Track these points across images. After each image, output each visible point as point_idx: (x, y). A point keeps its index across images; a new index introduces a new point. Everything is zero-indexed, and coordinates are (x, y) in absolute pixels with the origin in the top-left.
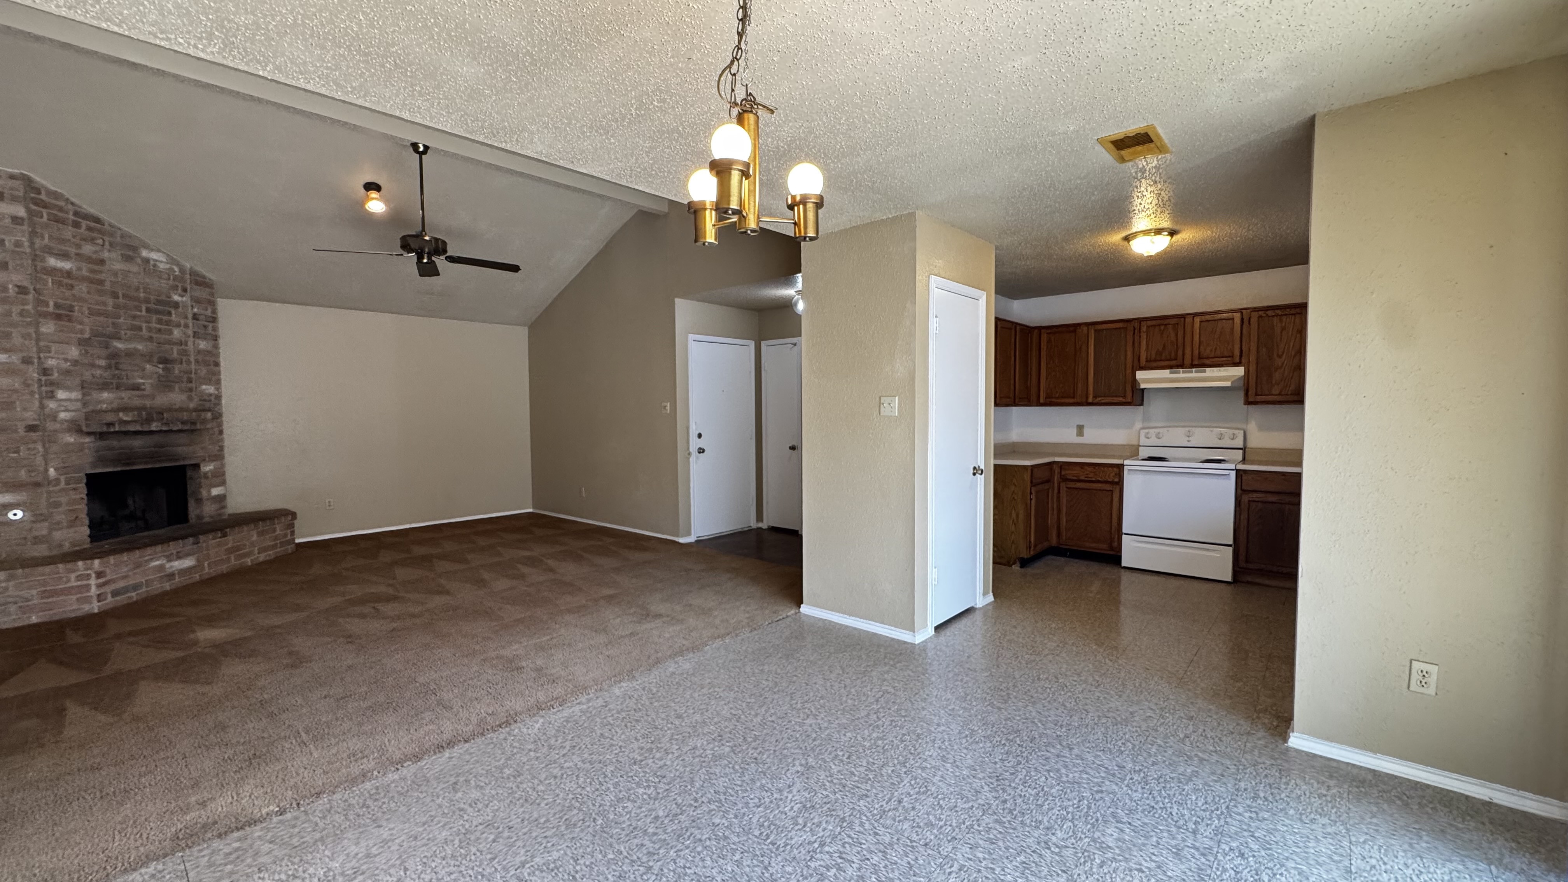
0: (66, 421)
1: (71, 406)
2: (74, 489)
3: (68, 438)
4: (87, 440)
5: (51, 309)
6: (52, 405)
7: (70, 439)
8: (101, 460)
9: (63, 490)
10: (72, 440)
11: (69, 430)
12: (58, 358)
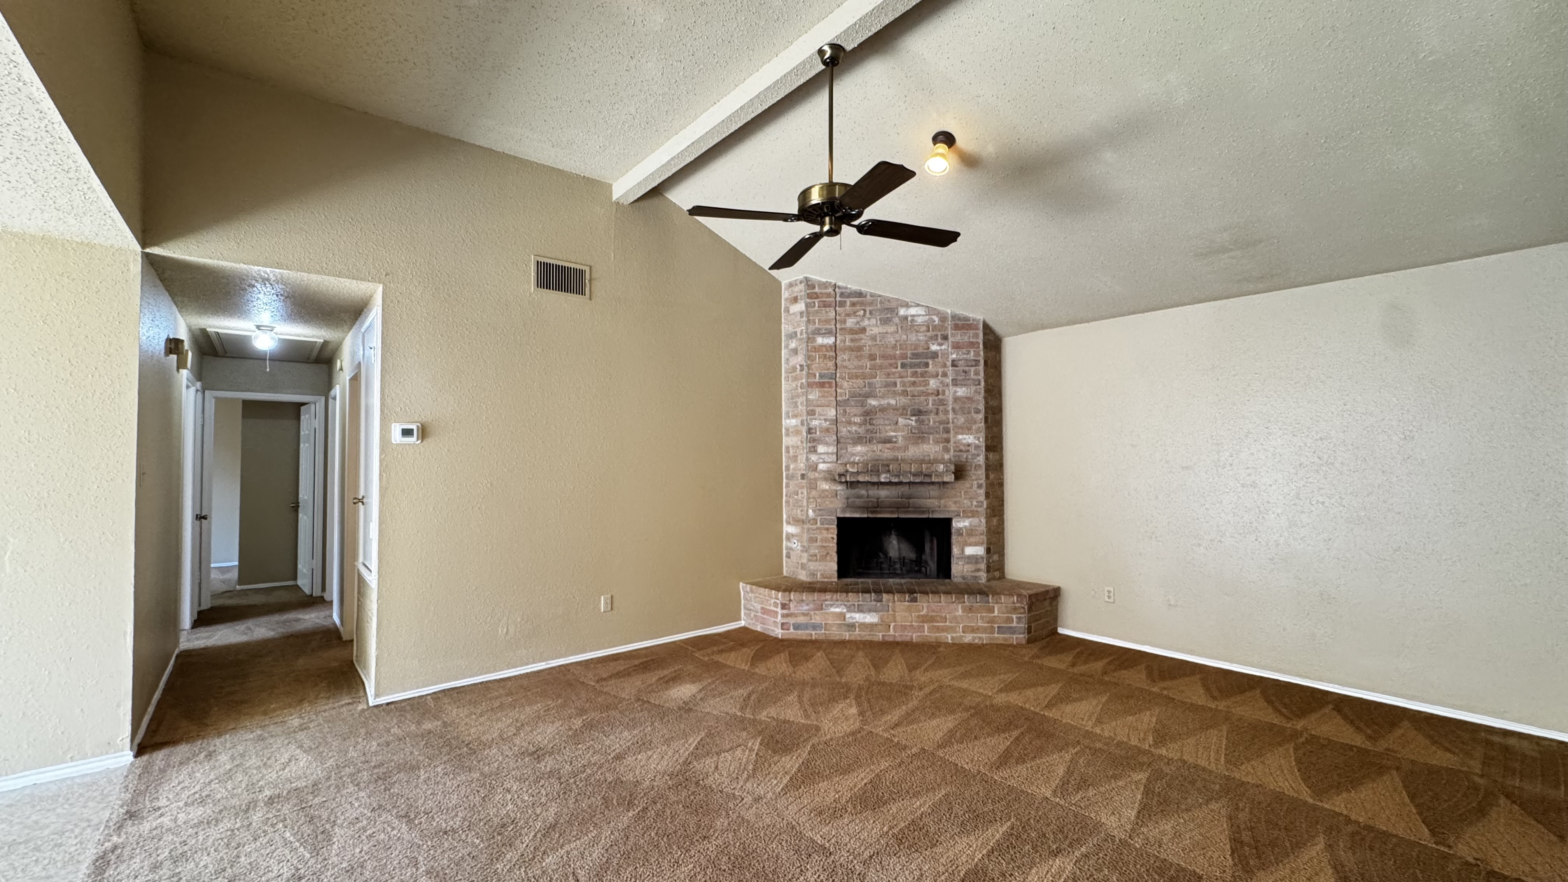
0: (824, 471)
1: (827, 459)
2: (827, 529)
3: (824, 486)
4: (839, 487)
5: (817, 380)
6: (814, 458)
7: (825, 486)
8: (849, 506)
9: (818, 528)
10: (827, 487)
11: (825, 479)
12: (820, 419)
